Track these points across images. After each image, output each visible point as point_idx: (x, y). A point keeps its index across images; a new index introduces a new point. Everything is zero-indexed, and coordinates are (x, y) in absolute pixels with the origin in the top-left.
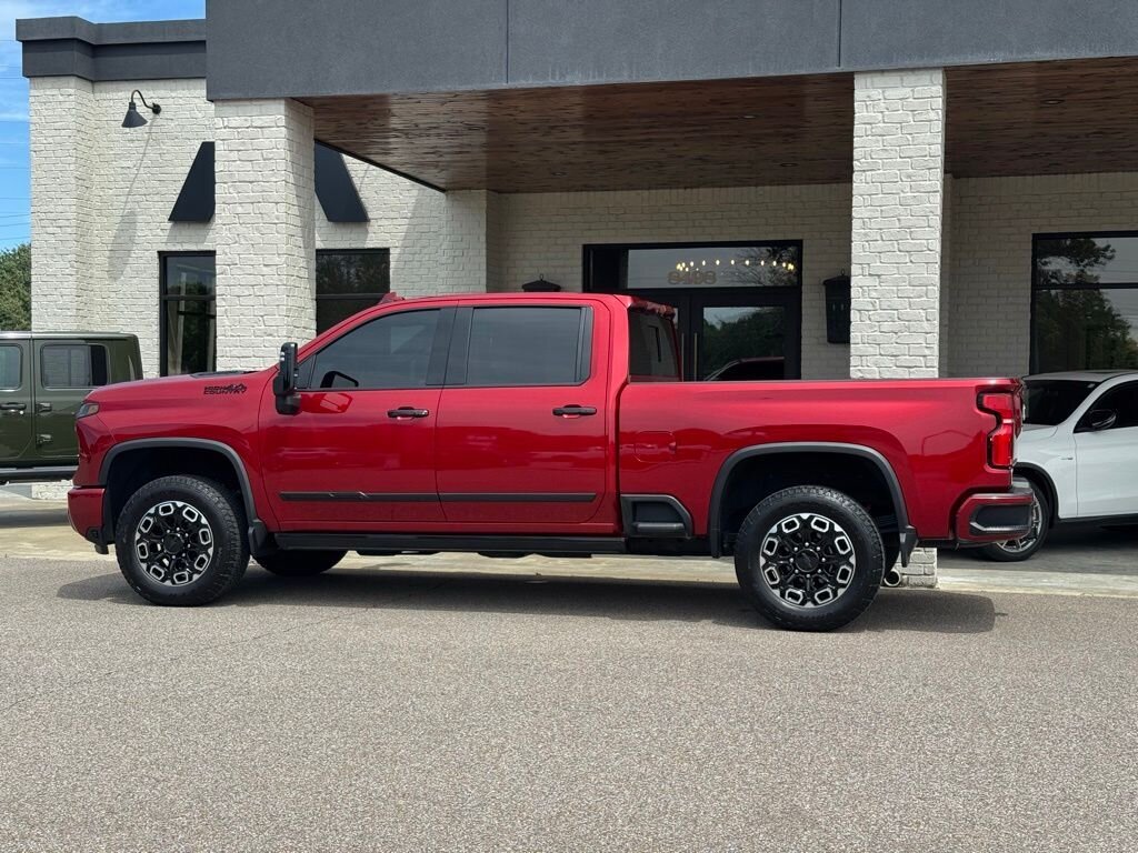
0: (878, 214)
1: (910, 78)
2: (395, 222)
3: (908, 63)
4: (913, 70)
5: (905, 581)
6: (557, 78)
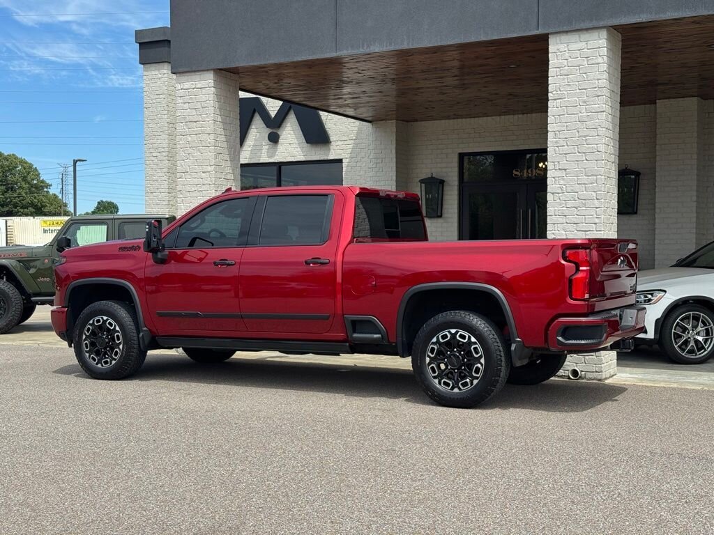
0: (565, 128)
1: (585, 36)
2: (346, 142)
3: (583, 26)
4: (587, 29)
5: (583, 376)
6: (365, 48)
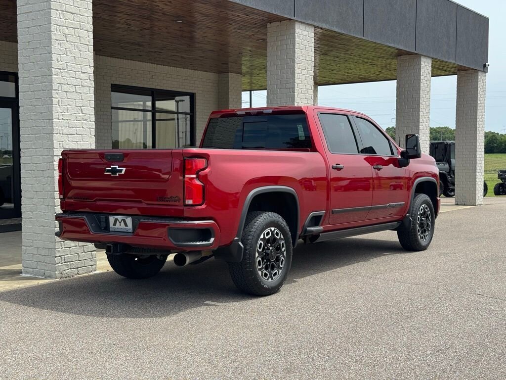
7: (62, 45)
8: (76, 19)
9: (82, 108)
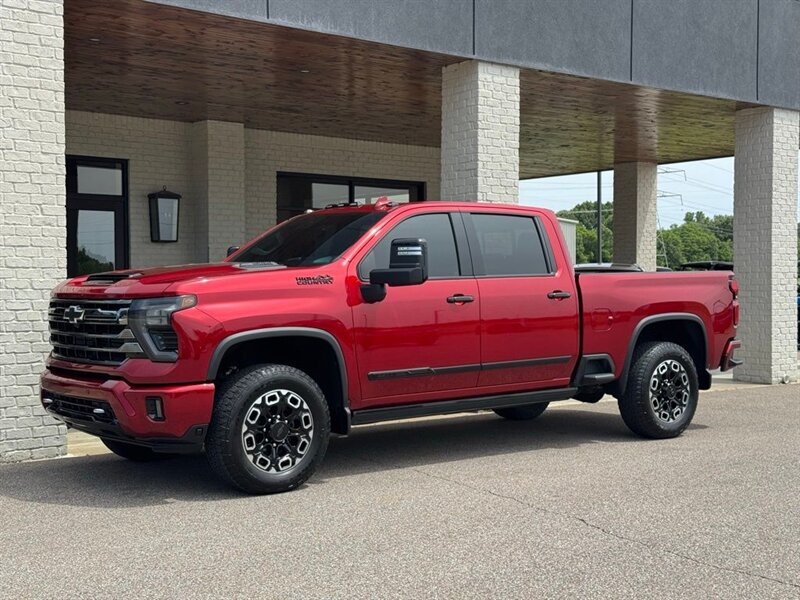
0: (490, 159)
1: (505, 71)
4: (507, 65)
6: (305, 23)
7: (7, 113)
8: (32, 74)
9: (43, 206)
